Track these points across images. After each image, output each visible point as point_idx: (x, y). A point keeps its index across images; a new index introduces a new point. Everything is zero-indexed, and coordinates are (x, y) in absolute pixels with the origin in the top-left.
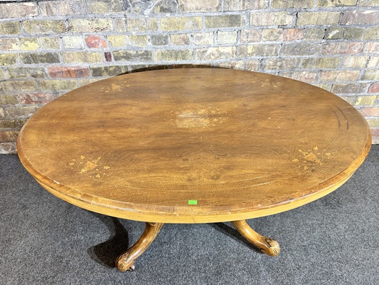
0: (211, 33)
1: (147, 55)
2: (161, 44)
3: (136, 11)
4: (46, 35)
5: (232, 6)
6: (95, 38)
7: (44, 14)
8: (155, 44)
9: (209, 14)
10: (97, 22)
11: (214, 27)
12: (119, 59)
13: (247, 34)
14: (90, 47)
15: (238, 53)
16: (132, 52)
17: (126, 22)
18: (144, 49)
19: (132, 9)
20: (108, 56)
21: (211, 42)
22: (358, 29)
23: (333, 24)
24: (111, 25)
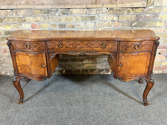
2: (63, 27)
3: (52, 14)
4: (15, 23)
5: (92, 13)
6: (35, 25)
7: (15, 14)
9: (82, 15)
10: (36, 18)
11: (85, 21)
13: (99, 24)
14: (33, 29)
17: (48, 18)
19: (51, 13)
22: (145, 22)
23: (134, 20)
24: (42, 20)
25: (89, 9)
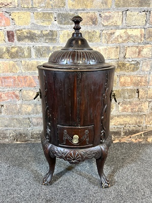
0: (121, 13)
1: (52, 35)
8: (61, 23)
12: (23, 40)
15: (147, 36)
16: (36, 32)
18: (50, 29)
20: (10, 35)
21: (119, 23)
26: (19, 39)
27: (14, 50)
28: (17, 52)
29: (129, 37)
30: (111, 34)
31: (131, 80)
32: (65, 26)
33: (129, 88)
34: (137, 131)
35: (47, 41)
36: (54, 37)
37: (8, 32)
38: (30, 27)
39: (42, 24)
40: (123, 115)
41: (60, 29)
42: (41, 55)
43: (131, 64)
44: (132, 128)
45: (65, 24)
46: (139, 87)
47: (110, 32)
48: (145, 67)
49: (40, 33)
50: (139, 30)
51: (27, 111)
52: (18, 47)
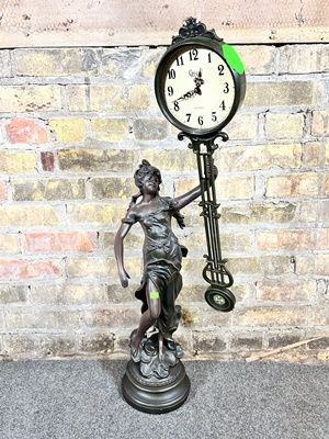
0: (254, 117)
1: (125, 158)
2: (155, 137)
3: (108, 72)
5: (295, 65)
6: (26, 124)
8: (141, 136)
10: (31, 93)
11: (259, 105)
12: (69, 167)
13: (325, 119)
14: (13, 142)
15: (306, 158)
16: (94, 152)
17: (88, 92)
18: (120, 147)
19: (102, 69)
20: (47, 160)
21: (252, 135)
24: (59, 98)
25: (283, 48)
26: (63, 166)
27: (53, 186)
28: (58, 189)
29: (272, 159)
30: (237, 154)
31: (280, 239)
32: (148, 142)
33: (275, 254)
34: (296, 339)
35: (115, 169)
36: (128, 162)
37: (43, 154)
38: (83, 145)
39: (106, 139)
40: (264, 307)
41: (138, 148)
42: (104, 194)
43: (278, 209)
44: (284, 332)
45: (148, 139)
46: (296, 252)
47: (234, 151)
48: (305, 214)
49: (101, 154)
50: (291, 146)
51: (76, 297)
52: (61, 180)
